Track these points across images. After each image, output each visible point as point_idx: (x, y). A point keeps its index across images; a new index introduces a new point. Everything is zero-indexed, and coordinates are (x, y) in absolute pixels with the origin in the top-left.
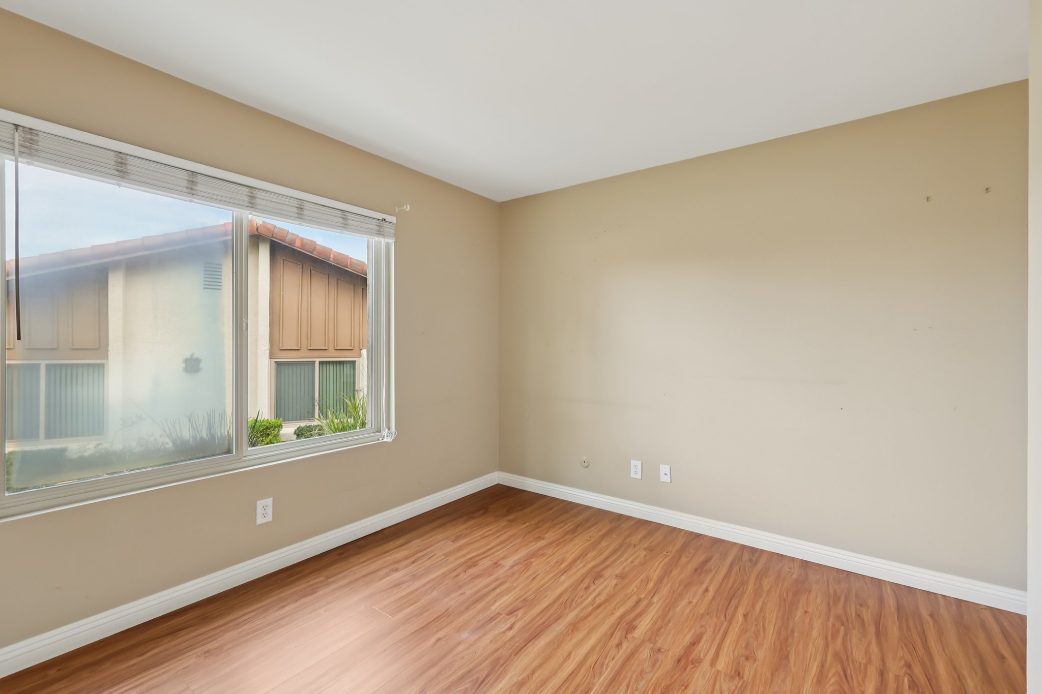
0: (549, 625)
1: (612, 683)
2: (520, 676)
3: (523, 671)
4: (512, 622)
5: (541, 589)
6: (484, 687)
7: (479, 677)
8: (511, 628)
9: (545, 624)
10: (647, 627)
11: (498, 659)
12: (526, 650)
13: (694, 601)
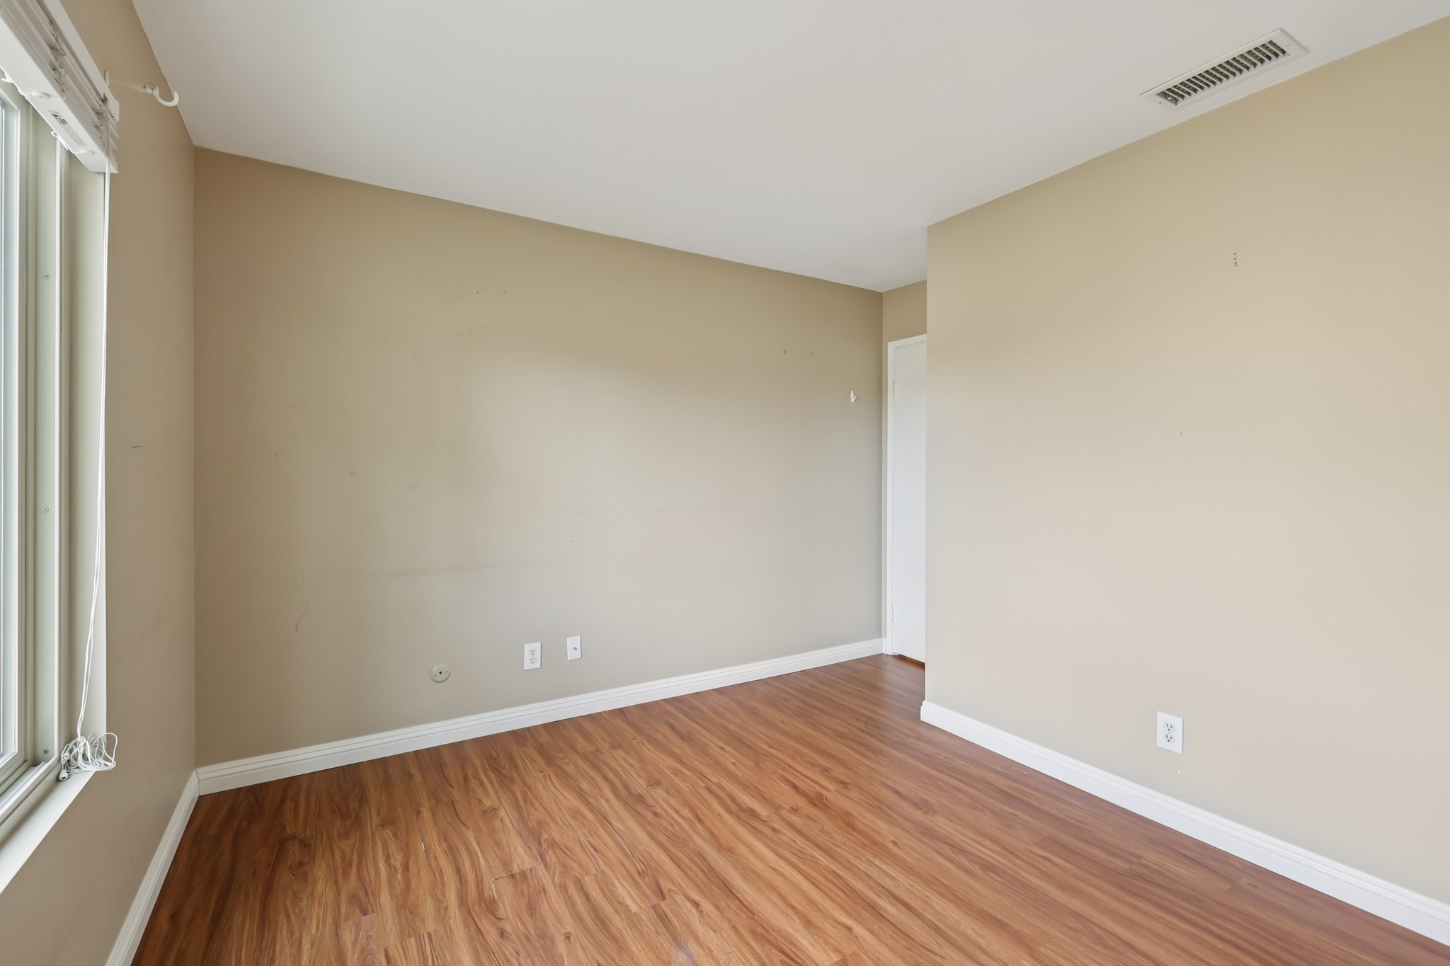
0: (713, 870)
1: (833, 857)
2: (794, 921)
3: (787, 915)
4: (684, 899)
5: (628, 851)
6: (802, 960)
7: (780, 961)
8: (697, 905)
9: (706, 870)
10: (756, 802)
11: (754, 933)
12: (747, 901)
13: (733, 760)
